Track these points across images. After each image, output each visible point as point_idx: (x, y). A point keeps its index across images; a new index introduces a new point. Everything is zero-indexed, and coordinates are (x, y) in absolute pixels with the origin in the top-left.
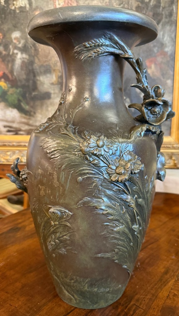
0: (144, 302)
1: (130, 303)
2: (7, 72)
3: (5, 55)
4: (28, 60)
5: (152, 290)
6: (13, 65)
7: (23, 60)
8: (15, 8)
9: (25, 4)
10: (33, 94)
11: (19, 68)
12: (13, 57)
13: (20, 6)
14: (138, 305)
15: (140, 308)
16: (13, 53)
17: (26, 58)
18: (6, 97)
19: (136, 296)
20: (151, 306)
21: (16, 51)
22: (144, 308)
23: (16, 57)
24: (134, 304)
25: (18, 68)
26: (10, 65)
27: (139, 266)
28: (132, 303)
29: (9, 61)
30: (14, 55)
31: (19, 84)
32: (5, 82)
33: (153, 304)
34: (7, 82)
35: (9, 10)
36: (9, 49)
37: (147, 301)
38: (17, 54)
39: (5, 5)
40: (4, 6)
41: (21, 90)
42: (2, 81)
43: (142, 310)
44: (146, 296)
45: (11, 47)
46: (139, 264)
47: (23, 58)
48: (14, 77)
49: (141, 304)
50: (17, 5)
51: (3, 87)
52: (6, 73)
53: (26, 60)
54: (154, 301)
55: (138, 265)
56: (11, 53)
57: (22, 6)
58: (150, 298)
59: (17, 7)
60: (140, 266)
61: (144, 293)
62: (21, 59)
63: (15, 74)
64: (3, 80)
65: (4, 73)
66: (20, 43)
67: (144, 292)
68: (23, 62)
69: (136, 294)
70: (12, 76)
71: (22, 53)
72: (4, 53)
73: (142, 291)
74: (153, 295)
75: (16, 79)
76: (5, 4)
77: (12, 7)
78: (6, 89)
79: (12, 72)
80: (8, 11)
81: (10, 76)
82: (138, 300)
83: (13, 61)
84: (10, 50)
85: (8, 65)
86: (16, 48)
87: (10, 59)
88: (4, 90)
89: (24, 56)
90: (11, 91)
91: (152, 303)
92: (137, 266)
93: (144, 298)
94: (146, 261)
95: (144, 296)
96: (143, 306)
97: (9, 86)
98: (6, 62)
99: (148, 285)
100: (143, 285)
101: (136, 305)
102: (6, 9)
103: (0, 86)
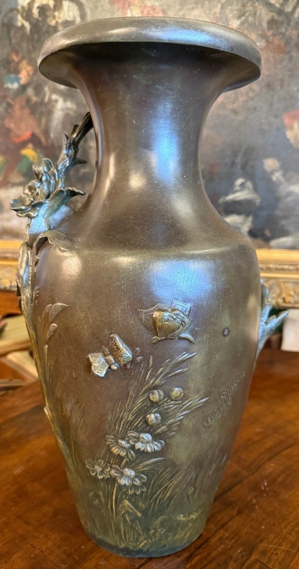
0: (275, 557)
1: (250, 558)
2: (38, 132)
3: (36, 103)
4: (75, 112)
5: (291, 534)
6: (49, 121)
7: (66, 111)
8: (57, 23)
9: (74, 17)
10: (82, 171)
11: (59, 126)
12: (50, 107)
13: (64, 20)
14: (265, 562)
16: (50, 100)
17: (71, 109)
19: (261, 545)
20: (289, 565)
21: (54, 97)
23: (54, 106)
24: (258, 560)
25: (56, 126)
26: (44, 121)
27: (265, 488)
28: (253, 558)
29: (41, 114)
31: (58, 153)
32: (35, 149)
33: (293, 563)
34: (38, 150)
35: (46, 26)
36: (42, 93)
37: (281, 556)
38: (56, 101)
39: (40, 19)
40: (37, 20)
42: (29, 148)
44: (280, 545)
45: (46, 89)
46: (266, 483)
47: (67, 109)
48: (50, 142)
49: (269, 560)
50: (59, 18)
51: (31, 158)
52: (37, 135)
53: (72, 113)
54: (294, 557)
55: (264, 485)
56: (46, 100)
57: (69, 19)
58: (287, 550)
59: (60, 21)
60: (267, 488)
61: (276, 540)
62: (62, 110)
63: (52, 135)
64: (30, 145)
65: (33, 135)
67: (276, 537)
68: (67, 116)
69: (261, 541)
70: (46, 140)
71: (65, 101)
72: (34, 99)
73: (272, 536)
74: (293, 545)
75: (53, 145)
76: (39, 16)
77: (51, 21)
79: (46, 132)
80: (44, 29)
81: (43, 140)
82: (264, 553)
83: (50, 113)
84: (44, 95)
85: (39, 121)
86: (55, 91)
87: (43, 109)
88: (32, 163)
89: (69, 104)
91: (291, 560)
92: (263, 488)
93: (276, 549)
94: (280, 479)
95: (276, 546)
96: (273, 565)
97: (42, 155)
98: (38, 116)
99: (283, 526)
100: (274, 525)
101: (260, 562)
102: (40, 24)
103: (25, 156)
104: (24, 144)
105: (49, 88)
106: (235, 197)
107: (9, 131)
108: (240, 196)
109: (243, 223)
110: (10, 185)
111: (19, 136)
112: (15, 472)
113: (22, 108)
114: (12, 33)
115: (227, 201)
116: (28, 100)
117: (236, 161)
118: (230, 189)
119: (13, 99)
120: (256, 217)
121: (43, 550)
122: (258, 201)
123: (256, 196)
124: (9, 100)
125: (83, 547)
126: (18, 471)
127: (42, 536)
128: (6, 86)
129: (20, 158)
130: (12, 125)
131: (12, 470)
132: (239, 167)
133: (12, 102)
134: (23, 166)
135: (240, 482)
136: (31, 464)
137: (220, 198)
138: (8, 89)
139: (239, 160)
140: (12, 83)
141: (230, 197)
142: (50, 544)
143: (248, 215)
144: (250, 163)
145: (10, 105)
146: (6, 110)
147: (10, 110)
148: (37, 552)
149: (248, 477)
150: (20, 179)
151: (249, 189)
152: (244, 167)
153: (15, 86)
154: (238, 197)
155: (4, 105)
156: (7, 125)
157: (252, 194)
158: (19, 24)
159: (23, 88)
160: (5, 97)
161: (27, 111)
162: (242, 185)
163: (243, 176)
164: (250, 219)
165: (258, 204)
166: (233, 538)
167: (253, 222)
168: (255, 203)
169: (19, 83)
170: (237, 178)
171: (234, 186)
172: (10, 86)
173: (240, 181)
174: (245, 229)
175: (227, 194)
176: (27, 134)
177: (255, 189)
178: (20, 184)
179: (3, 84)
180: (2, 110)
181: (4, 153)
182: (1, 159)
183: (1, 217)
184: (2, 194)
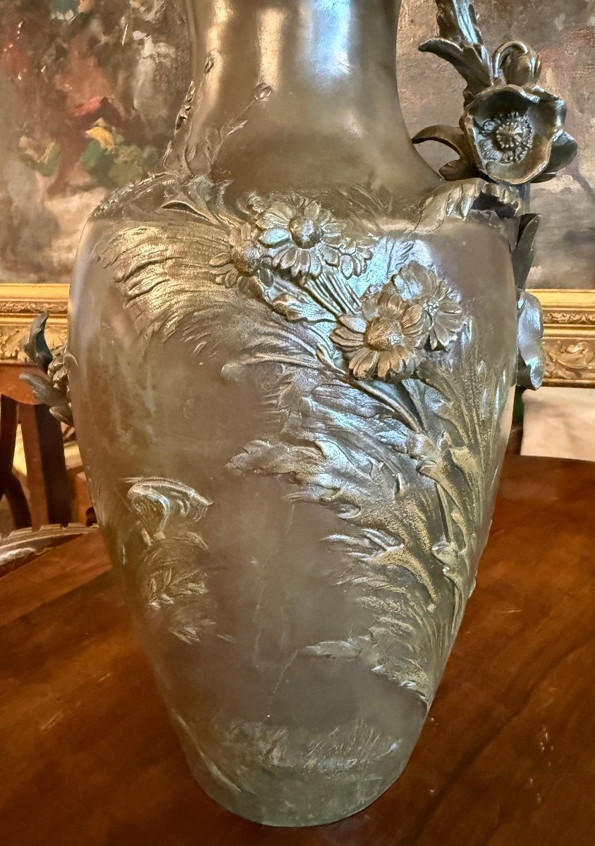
2: (112, 98)
3: (106, 44)
4: (173, 60)
6: (130, 77)
7: (158, 59)
11: (148, 87)
12: (130, 54)
16: (130, 41)
17: (167, 56)
18: (111, 174)
21: (137, 35)
23: (138, 51)
25: (143, 87)
26: (121, 77)
29: (117, 67)
30: (135, 46)
31: (149, 133)
32: (108, 129)
34: (114, 129)
36: (116, 27)
38: (141, 42)
41: (154, 149)
42: (97, 126)
45: (123, 20)
46: (546, 737)
47: (159, 55)
48: (133, 112)
51: (103, 145)
52: (110, 102)
53: (167, 62)
55: (544, 740)
56: (124, 40)
60: (551, 747)
62: (151, 56)
63: (136, 103)
64: (100, 121)
65: (104, 101)
66: (149, 10)
68: (160, 67)
70: (127, 111)
72: (104, 39)
75: (138, 118)
78: (110, 148)
79: (127, 98)
81: (121, 110)
83: (131, 64)
84: (121, 31)
85: (113, 77)
86: (138, 24)
87: (120, 57)
88: (105, 150)
89: (163, 48)
90: (125, 154)
97: (120, 139)
98: (110, 68)
103: (91, 140)
104: (89, 120)
105: (128, 18)
107: (63, 96)
110: (68, 190)
111: (80, 106)
112: (43, 728)
113: (83, 56)
116: (93, 41)
119: (66, 40)
124: (60, 41)
126: (47, 725)
128: (53, 17)
129: (83, 143)
130: (67, 87)
131: (37, 723)
133: (65, 46)
134: (89, 157)
136: (79, 704)
138: (57, 21)
140: (64, 12)
145: (62, 51)
146: (56, 60)
147: (62, 60)
149: (507, 720)
150: (84, 179)
153: (70, 16)
155: (52, 51)
156: (59, 87)
159: (84, 19)
160: (53, 37)
161: (92, 62)
169: (75, 11)
172: (61, 17)
176: (93, 103)
178: (87, 188)
179: (48, 13)
180: (47, 59)
181: (55, 136)
182: (51, 147)
183: (57, 243)
184: (57, 206)
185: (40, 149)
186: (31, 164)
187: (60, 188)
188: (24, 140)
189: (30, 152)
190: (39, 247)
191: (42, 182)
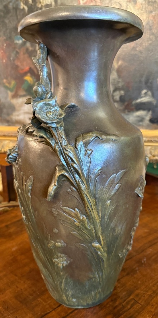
0: (143, 298)
1: (129, 297)
2: (33, 67)
3: (32, 51)
5: (154, 286)
8: (42, 6)
9: (51, 3)
13: (46, 4)
14: (137, 300)
15: (138, 303)
19: (137, 291)
20: (150, 302)
22: (142, 304)
24: (133, 299)
27: (144, 262)
28: (131, 297)
32: (31, 76)
33: (152, 301)
34: (33, 77)
35: (36, 7)
36: (35, 45)
37: (146, 297)
39: (33, 4)
40: (31, 4)
42: (28, 76)
43: (140, 306)
44: (147, 292)
46: (145, 259)
49: (140, 299)
50: (43, 3)
51: (29, 82)
54: (153, 298)
55: (144, 260)
56: (37, 49)
57: (48, 3)
58: (150, 295)
59: (43, 5)
60: (145, 262)
61: (145, 289)
64: (29, 74)
65: (30, 68)
67: (145, 288)
69: (137, 289)
72: (31, 49)
73: (143, 287)
74: (154, 292)
76: (32, 2)
77: (39, 5)
78: (32, 83)
81: (36, 71)
82: (137, 295)
87: (35, 54)
88: (30, 84)
91: (152, 300)
92: (143, 262)
93: (144, 294)
94: (153, 258)
95: (144, 292)
96: (141, 302)
97: (35, 80)
99: (150, 282)
100: (146, 281)
101: (135, 300)
102: (33, 7)
103: (26, 81)
104: (25, 74)
106: (142, 101)
107: (17, 66)
108: (144, 100)
109: (146, 115)
110: (18, 97)
111: (22, 70)
113: (24, 54)
114: (18, 13)
115: (137, 103)
116: (27, 49)
117: (142, 80)
118: (139, 96)
119: (19, 49)
120: (154, 112)
121: (22, 289)
122: (155, 103)
123: (153, 100)
124: (17, 50)
125: (42, 288)
126: (14, 249)
127: (22, 282)
129: (23, 81)
130: (19, 64)
131: (11, 249)
132: (143, 83)
133: (19, 51)
134: (25, 86)
135: (131, 258)
136: (21, 245)
137: (133, 101)
138: (16, 43)
139: (143, 80)
140: (18, 40)
141: (139, 101)
142: (26, 286)
143: (149, 110)
144: (150, 81)
145: (17, 53)
146: (16, 56)
147: (18, 55)
148: (19, 289)
149: (136, 255)
150: (24, 93)
151: (149, 96)
152: (146, 83)
153: (20, 42)
154: (143, 100)
155: (15, 52)
156: (16, 64)
157: (151, 99)
158: (22, 7)
159: (25, 43)
160: (15, 48)
161: (26, 55)
162: (146, 93)
163: (145, 88)
164: (150, 113)
165: (154, 104)
166: (122, 287)
167: (152, 114)
168: (153, 103)
169: (22, 40)
170: (142, 90)
171: (141, 94)
172: (17, 42)
173: (144, 91)
174: (148, 118)
175: (137, 99)
176: (27, 68)
177: (153, 95)
178: (24, 96)
179: (13, 41)
180: (13, 55)
181: (15, 79)
182: (13, 83)
183: (14, 114)
184: (15, 101)
185: (10, 83)
186: (7, 88)
187: (16, 96)
188: (5, 81)
189: (7, 84)
190: (8, 114)
191: (10, 94)
